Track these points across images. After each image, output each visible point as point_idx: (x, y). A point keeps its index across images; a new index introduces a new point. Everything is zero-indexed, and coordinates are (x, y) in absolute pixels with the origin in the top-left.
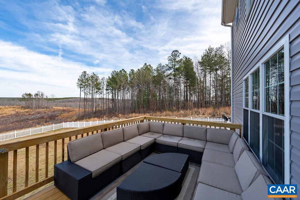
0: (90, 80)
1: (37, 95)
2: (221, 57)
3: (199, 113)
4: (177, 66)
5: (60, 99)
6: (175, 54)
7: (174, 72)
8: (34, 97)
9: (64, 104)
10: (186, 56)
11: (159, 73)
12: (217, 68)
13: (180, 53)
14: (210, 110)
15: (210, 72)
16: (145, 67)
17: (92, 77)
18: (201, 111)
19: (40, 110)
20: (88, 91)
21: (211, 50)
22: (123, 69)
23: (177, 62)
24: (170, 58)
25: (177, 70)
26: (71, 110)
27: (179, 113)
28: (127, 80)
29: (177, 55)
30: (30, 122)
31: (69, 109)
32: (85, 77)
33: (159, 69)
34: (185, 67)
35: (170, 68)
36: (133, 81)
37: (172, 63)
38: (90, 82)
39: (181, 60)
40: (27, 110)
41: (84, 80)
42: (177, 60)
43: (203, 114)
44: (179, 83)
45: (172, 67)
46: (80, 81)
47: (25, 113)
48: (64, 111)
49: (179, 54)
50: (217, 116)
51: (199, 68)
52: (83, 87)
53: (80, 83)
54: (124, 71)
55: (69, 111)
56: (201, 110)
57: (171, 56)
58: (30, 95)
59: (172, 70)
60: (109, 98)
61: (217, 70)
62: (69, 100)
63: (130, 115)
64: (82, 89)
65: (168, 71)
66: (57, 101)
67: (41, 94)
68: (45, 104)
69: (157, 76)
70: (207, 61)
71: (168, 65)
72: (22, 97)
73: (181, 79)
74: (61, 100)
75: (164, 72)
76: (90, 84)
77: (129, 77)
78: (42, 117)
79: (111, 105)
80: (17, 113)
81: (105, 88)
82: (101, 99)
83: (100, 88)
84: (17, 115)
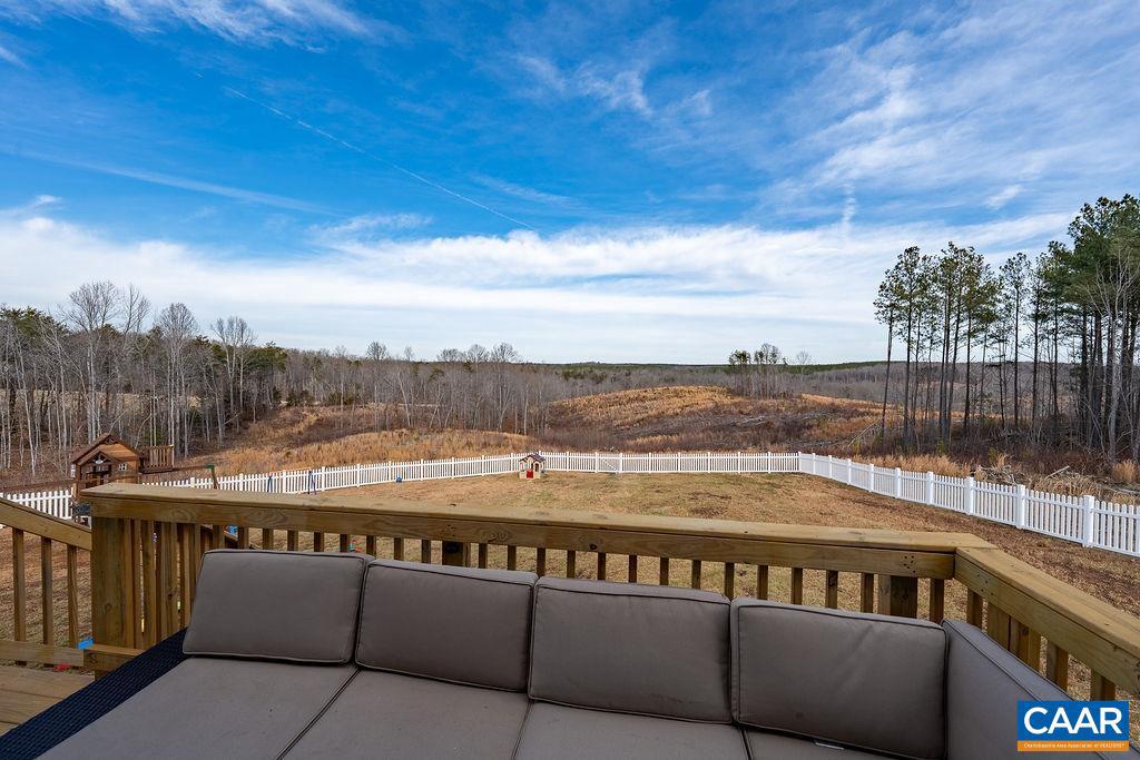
0: (935, 280)
1: (761, 355)
5: (830, 367)
8: (753, 362)
9: (844, 385)
17: (948, 265)
19: (767, 402)
20: (922, 331)
26: (862, 410)
30: (739, 434)
31: (854, 405)
32: (912, 273)
38: (936, 290)
40: (737, 400)
41: (907, 288)
46: (890, 293)
47: (733, 409)
48: (834, 410)
52: (900, 318)
53: (888, 303)
55: (851, 413)
58: (743, 356)
62: (860, 370)
64: (898, 326)
66: (820, 374)
67: (771, 350)
68: (782, 384)
72: (729, 363)
74: (832, 372)
76: (935, 299)
78: (768, 426)
79: (1067, 402)
80: (717, 406)
81: (1031, 310)
82: (998, 366)
83: (989, 313)
84: (717, 410)
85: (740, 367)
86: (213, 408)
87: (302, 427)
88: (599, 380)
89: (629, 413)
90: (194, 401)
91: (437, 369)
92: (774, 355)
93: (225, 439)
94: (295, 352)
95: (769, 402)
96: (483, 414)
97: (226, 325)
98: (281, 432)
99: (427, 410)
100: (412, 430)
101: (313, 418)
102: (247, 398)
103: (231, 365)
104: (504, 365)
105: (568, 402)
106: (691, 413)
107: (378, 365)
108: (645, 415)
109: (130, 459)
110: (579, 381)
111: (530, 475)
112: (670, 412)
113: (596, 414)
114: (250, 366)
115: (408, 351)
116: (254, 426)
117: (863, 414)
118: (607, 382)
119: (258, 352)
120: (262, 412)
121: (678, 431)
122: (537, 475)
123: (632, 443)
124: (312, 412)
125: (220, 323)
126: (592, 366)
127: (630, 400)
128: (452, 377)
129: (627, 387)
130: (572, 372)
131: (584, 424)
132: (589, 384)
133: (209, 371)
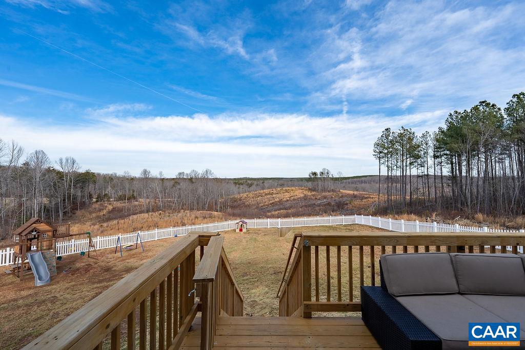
0: (396, 142)
1: (322, 173)
5: (349, 178)
8: (319, 176)
9: (355, 186)
17: (401, 135)
20: (393, 162)
26: (366, 196)
28: (499, 127)
30: (317, 208)
31: (362, 194)
32: (388, 139)
40: (313, 193)
46: (379, 147)
47: (312, 197)
48: (355, 196)
52: (383, 157)
53: (378, 151)
55: (362, 198)
58: (315, 174)
60: (443, 174)
62: (361, 179)
64: (383, 161)
66: (345, 181)
67: (326, 171)
68: (331, 185)
72: (308, 177)
77: (506, 116)
78: (329, 204)
79: (448, 191)
80: (305, 196)
81: (432, 154)
82: (422, 176)
83: (418, 155)
84: (305, 198)
85: (313, 178)
86: (57, 204)
87: (105, 212)
88: (250, 185)
89: (266, 200)
90: (45, 201)
91: (176, 181)
92: (328, 173)
93: (63, 220)
94: (99, 174)
95: (327, 194)
96: (198, 203)
97: (64, 161)
98: (94, 215)
99: (170, 202)
100: (164, 211)
101: (110, 207)
102: (75, 198)
103: (67, 181)
104: (208, 179)
105: (237, 196)
106: (294, 200)
107: (146, 180)
108: (273, 201)
109: (49, 231)
110: (241, 186)
111: (241, 230)
112: (285, 199)
113: (251, 201)
114: (77, 182)
115: (161, 173)
116: (79, 213)
117: (367, 198)
118: (254, 186)
119: (80, 174)
120: (83, 205)
121: (290, 208)
122: (244, 230)
123: (269, 214)
124: (110, 204)
125: (61, 160)
126: (247, 179)
127: (266, 194)
128: (183, 185)
129: (263, 189)
130: (238, 182)
131: (246, 206)
132: (246, 188)
133: (55, 184)
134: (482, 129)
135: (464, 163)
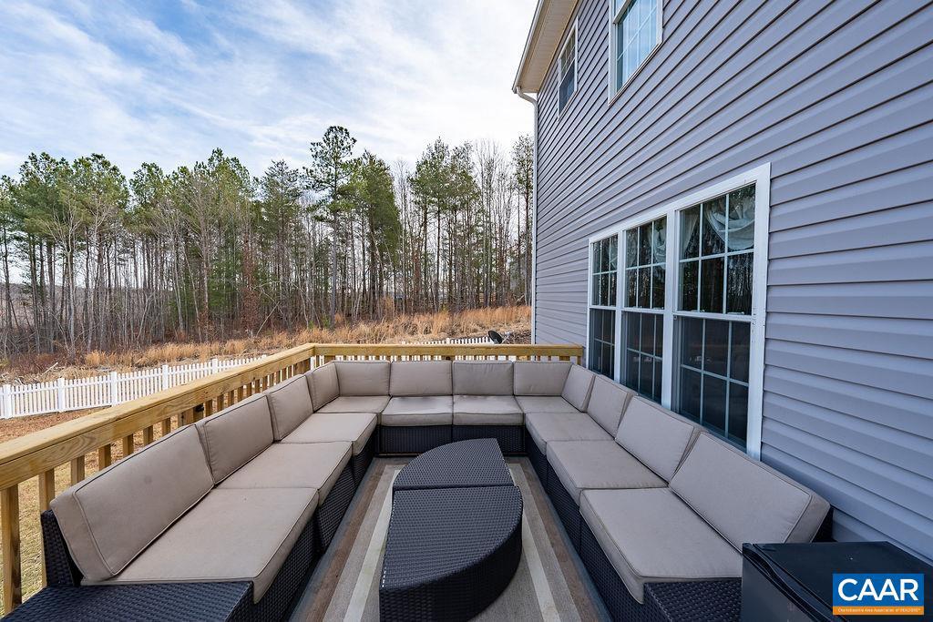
2: (465, 176)
3: (415, 327)
4: (343, 181)
6: (336, 137)
7: (332, 200)
10: (373, 153)
11: (277, 194)
12: (458, 203)
13: (355, 141)
14: (441, 320)
15: (439, 212)
16: (216, 163)
18: (419, 324)
21: (440, 150)
22: (99, 157)
23: (344, 166)
24: (319, 149)
25: (343, 192)
27: (356, 332)
28: (123, 206)
29: (345, 144)
33: (279, 181)
34: (370, 189)
35: (318, 185)
36: (154, 212)
37: (327, 166)
39: (358, 162)
42: (344, 160)
43: (427, 332)
44: (346, 238)
45: (328, 182)
49: (351, 142)
50: (460, 336)
51: (410, 197)
54: (106, 164)
56: (420, 321)
57: (324, 144)
59: (326, 192)
60: (12, 281)
61: (455, 209)
63: (153, 352)
65: (312, 192)
69: (267, 205)
70: (432, 181)
71: (311, 171)
73: (356, 225)
75: (296, 194)
77: (131, 193)
134: (98, 205)
135: (60, 261)
